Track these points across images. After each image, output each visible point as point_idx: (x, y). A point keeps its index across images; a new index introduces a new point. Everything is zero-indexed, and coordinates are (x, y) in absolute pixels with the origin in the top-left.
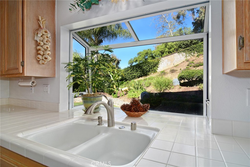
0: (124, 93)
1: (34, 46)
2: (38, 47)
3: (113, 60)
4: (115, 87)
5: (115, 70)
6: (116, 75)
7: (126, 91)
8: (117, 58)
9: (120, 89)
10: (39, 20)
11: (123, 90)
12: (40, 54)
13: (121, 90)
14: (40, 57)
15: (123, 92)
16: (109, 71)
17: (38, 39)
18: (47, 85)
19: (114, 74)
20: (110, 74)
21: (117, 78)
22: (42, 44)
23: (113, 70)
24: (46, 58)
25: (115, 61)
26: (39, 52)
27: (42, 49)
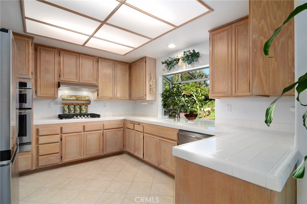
0: (207, 113)
1: (149, 86)
2: (151, 87)
3: (200, 76)
4: (198, 107)
5: (199, 89)
6: (199, 94)
7: (209, 112)
8: (205, 73)
9: (202, 109)
10: (151, 75)
11: (205, 111)
12: (151, 90)
13: (204, 110)
14: (151, 91)
15: (205, 112)
16: (192, 91)
17: (151, 83)
18: (153, 104)
19: (197, 93)
20: (193, 93)
21: (200, 98)
22: (152, 85)
23: (197, 89)
24: (153, 92)
25: (203, 76)
26: (151, 89)
27: (152, 88)
